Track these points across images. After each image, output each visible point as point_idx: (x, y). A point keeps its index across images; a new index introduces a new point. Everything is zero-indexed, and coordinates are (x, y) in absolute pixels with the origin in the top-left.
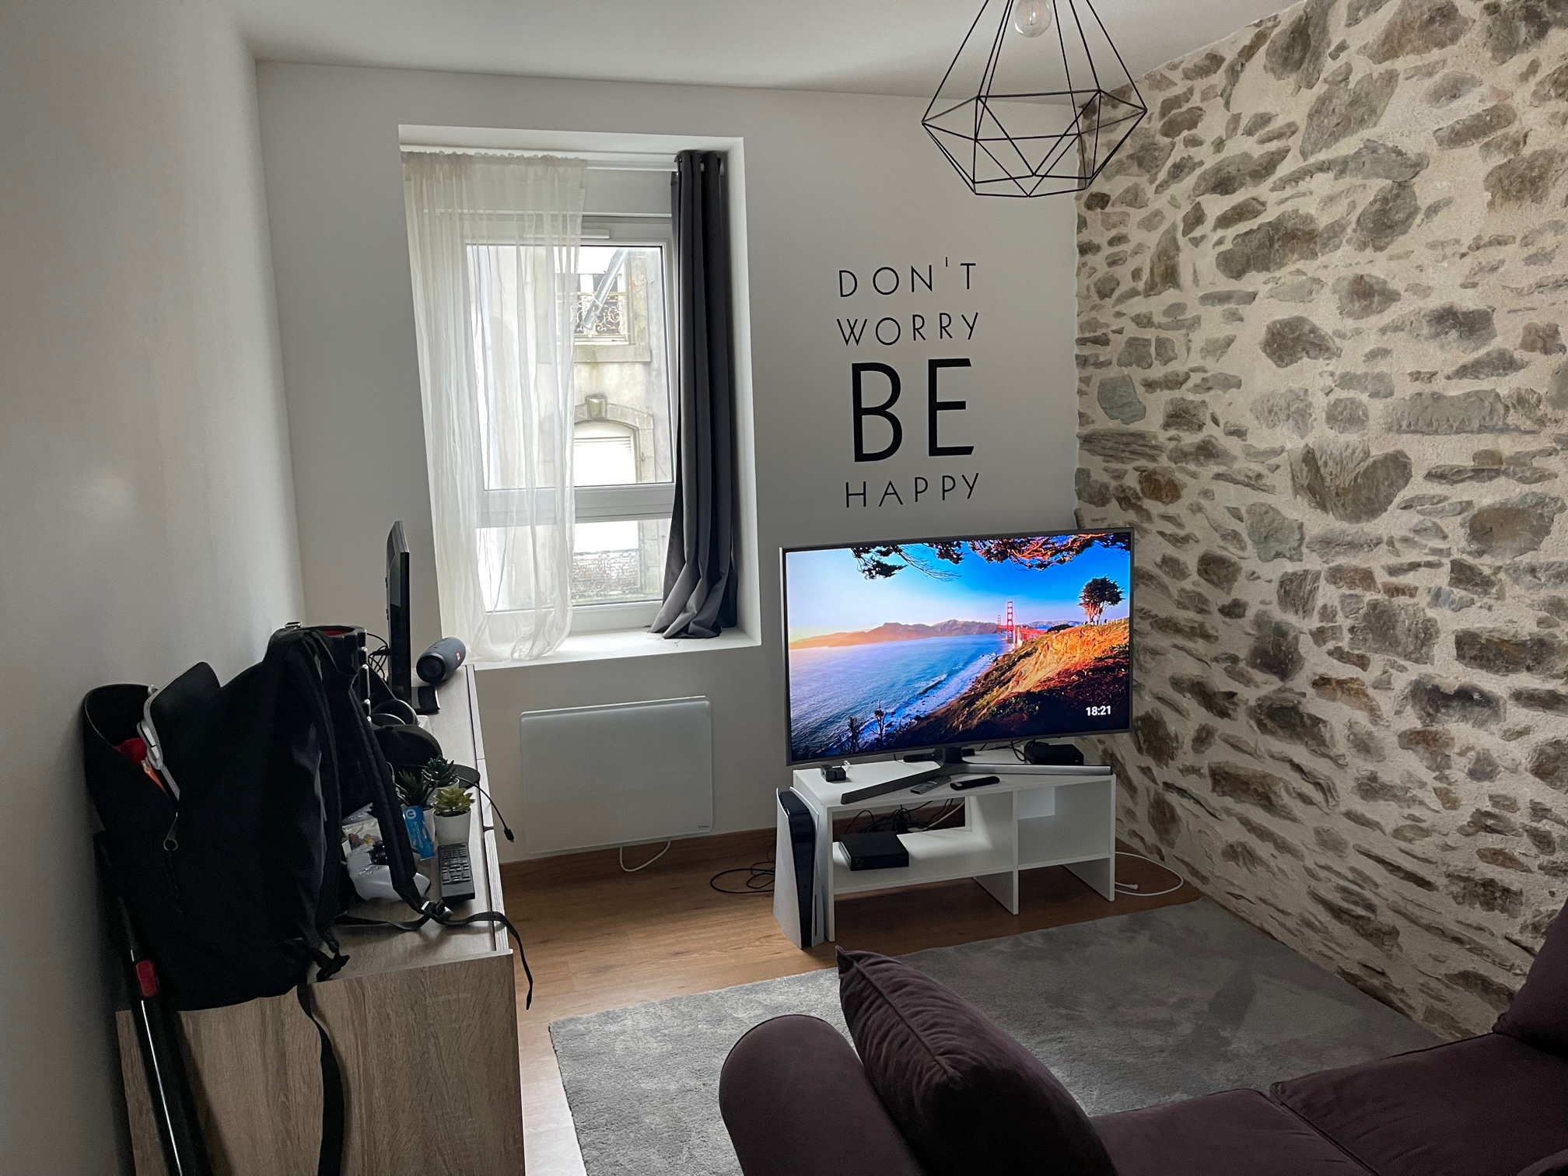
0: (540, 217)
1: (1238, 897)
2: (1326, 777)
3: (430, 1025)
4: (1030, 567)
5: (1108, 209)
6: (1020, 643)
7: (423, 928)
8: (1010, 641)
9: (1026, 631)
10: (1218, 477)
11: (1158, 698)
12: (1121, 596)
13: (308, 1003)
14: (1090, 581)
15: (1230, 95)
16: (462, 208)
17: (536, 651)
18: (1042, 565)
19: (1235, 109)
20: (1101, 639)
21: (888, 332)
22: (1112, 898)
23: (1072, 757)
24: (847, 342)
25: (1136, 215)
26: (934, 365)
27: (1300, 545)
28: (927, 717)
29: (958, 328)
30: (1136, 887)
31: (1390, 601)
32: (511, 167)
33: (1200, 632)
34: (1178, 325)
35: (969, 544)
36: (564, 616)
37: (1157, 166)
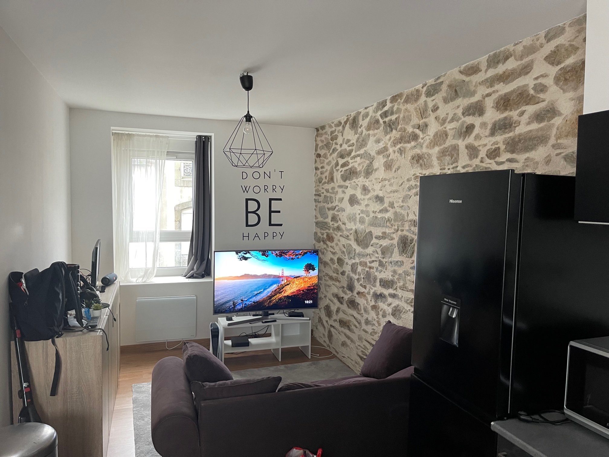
0: (154, 151)
1: (344, 357)
2: (359, 319)
3: (82, 350)
4: (289, 259)
5: (321, 158)
6: (285, 281)
7: (83, 331)
8: (282, 280)
9: (287, 278)
10: (341, 236)
11: (330, 300)
12: (315, 269)
13: (53, 342)
14: (306, 264)
15: (343, 133)
16: (130, 148)
17: (144, 281)
18: (292, 259)
19: (344, 137)
20: (309, 281)
21: (257, 190)
22: (310, 358)
23: (301, 315)
24: (244, 192)
25: (326, 161)
26: (271, 200)
27: (355, 255)
28: (257, 302)
29: (278, 189)
30: (318, 355)
31: (370, 271)
32: (146, 138)
33: (337, 280)
34: (333, 193)
35: (271, 252)
36: (154, 271)
37: (330, 149)
